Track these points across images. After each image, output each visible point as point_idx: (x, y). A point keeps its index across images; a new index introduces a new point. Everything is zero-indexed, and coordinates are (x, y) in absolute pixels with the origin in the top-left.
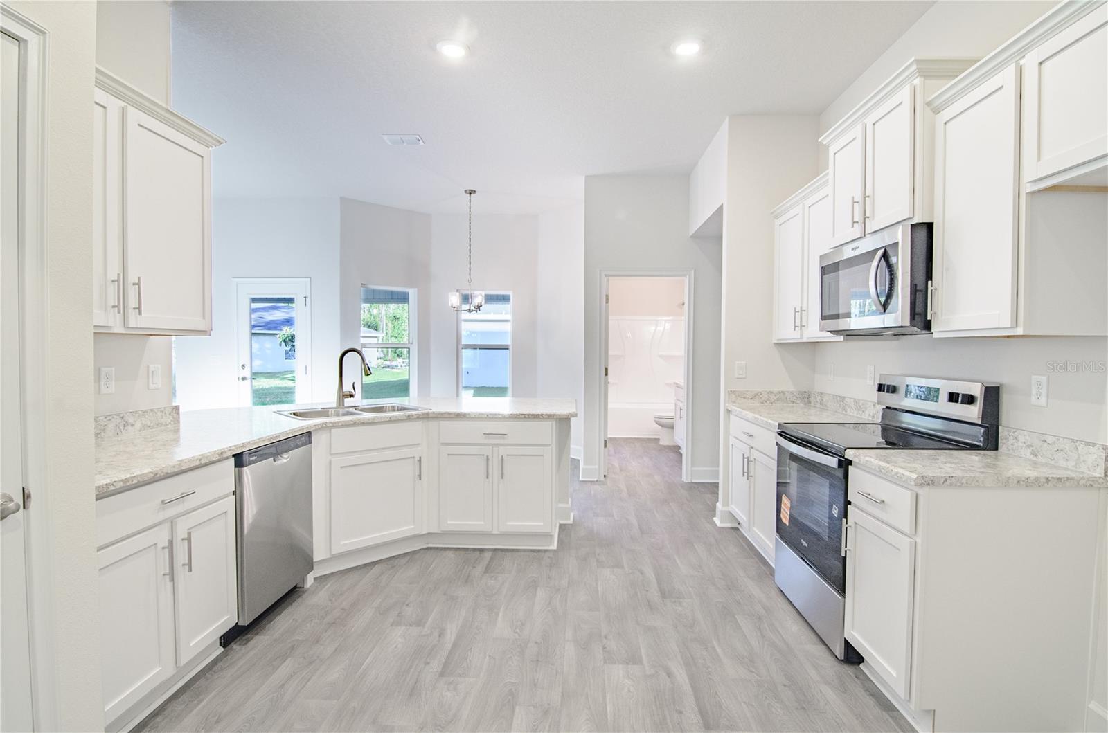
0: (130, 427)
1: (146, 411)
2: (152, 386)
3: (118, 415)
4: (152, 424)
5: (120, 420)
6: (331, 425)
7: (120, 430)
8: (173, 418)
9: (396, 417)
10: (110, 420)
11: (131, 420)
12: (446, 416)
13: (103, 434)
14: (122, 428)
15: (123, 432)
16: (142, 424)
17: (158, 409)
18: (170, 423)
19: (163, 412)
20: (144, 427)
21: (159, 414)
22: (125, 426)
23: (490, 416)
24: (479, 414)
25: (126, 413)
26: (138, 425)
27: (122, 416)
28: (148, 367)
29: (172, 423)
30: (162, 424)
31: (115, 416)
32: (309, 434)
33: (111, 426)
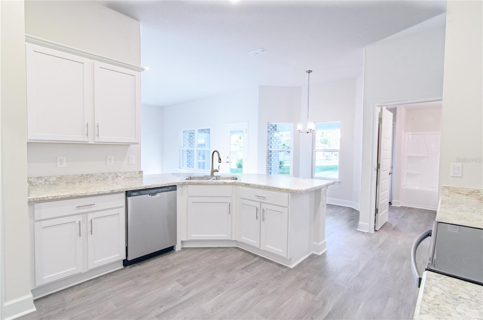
0: (119, 177)
1: (127, 172)
2: (130, 163)
3: (114, 173)
4: (129, 177)
5: (114, 175)
6: (188, 183)
7: (115, 178)
8: (139, 175)
9: (218, 182)
10: (110, 174)
11: (119, 175)
12: (242, 184)
13: (106, 179)
14: (115, 177)
15: (116, 179)
16: (125, 177)
17: (132, 172)
18: (138, 177)
19: (134, 173)
20: (125, 178)
21: (133, 173)
22: (117, 177)
23: (259, 187)
24: (255, 185)
25: (117, 172)
26: (123, 177)
27: (115, 173)
28: (129, 156)
29: (139, 177)
30: (134, 177)
31: (113, 174)
32: (175, 186)
33: (110, 177)
